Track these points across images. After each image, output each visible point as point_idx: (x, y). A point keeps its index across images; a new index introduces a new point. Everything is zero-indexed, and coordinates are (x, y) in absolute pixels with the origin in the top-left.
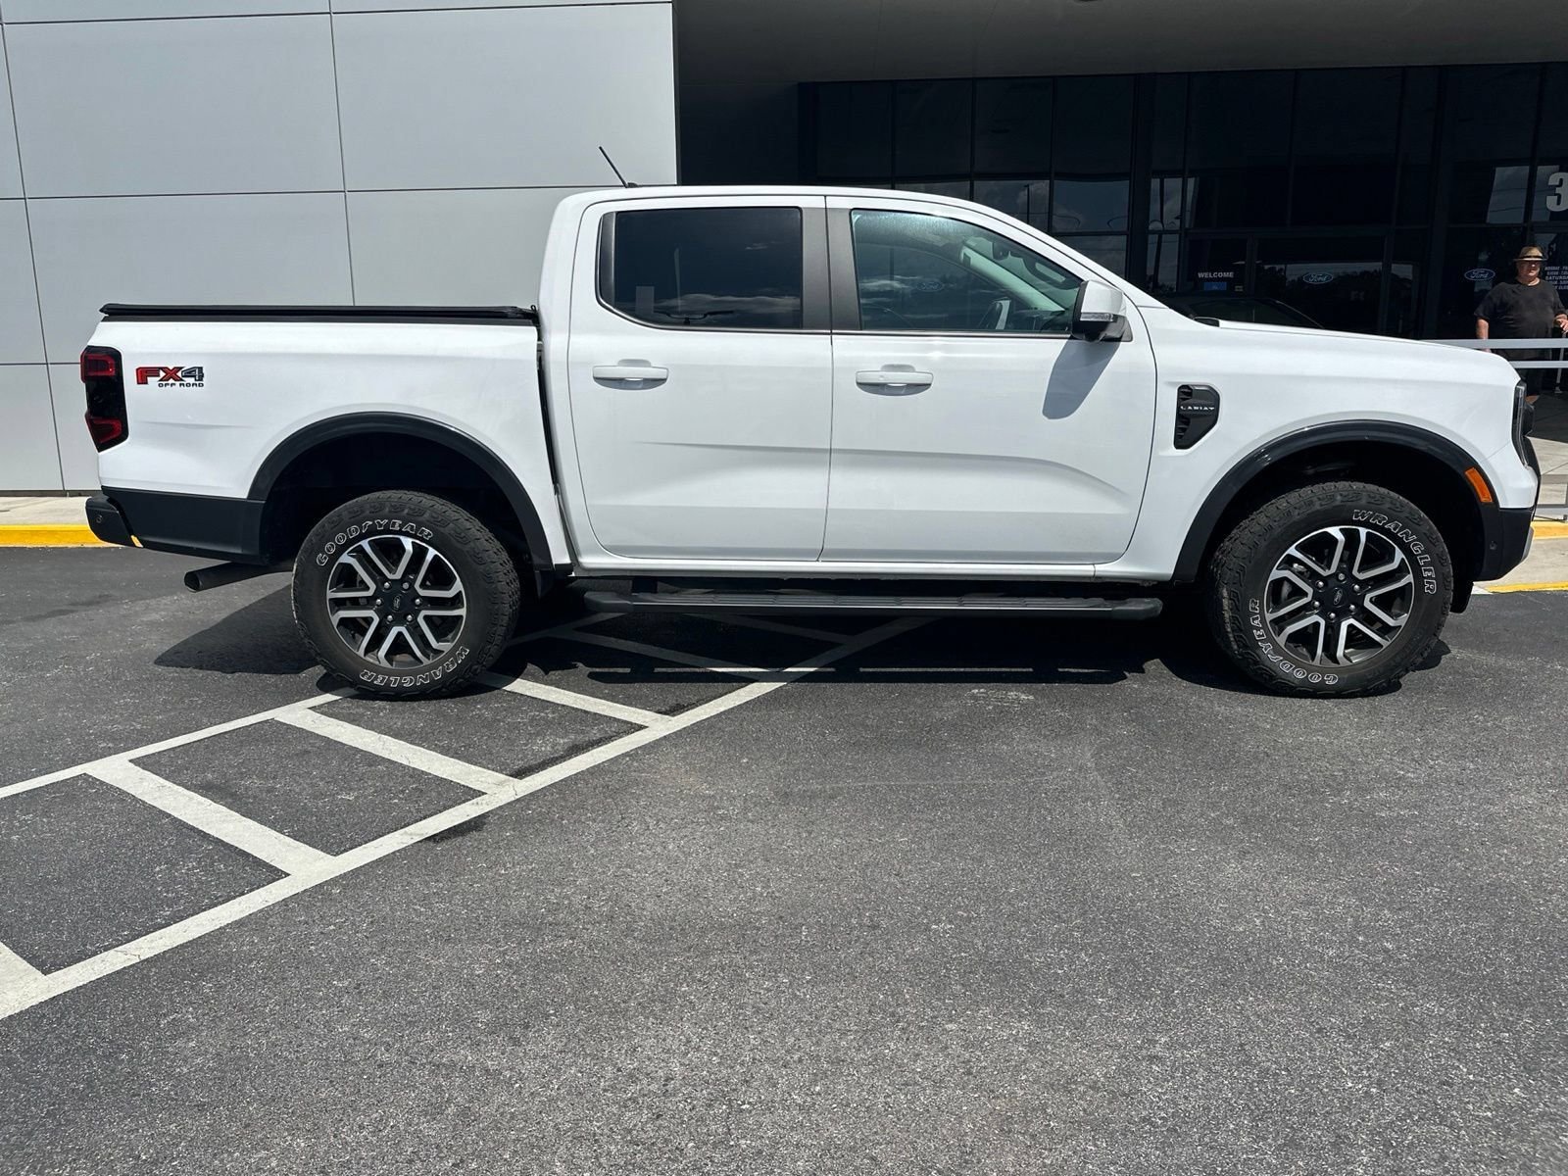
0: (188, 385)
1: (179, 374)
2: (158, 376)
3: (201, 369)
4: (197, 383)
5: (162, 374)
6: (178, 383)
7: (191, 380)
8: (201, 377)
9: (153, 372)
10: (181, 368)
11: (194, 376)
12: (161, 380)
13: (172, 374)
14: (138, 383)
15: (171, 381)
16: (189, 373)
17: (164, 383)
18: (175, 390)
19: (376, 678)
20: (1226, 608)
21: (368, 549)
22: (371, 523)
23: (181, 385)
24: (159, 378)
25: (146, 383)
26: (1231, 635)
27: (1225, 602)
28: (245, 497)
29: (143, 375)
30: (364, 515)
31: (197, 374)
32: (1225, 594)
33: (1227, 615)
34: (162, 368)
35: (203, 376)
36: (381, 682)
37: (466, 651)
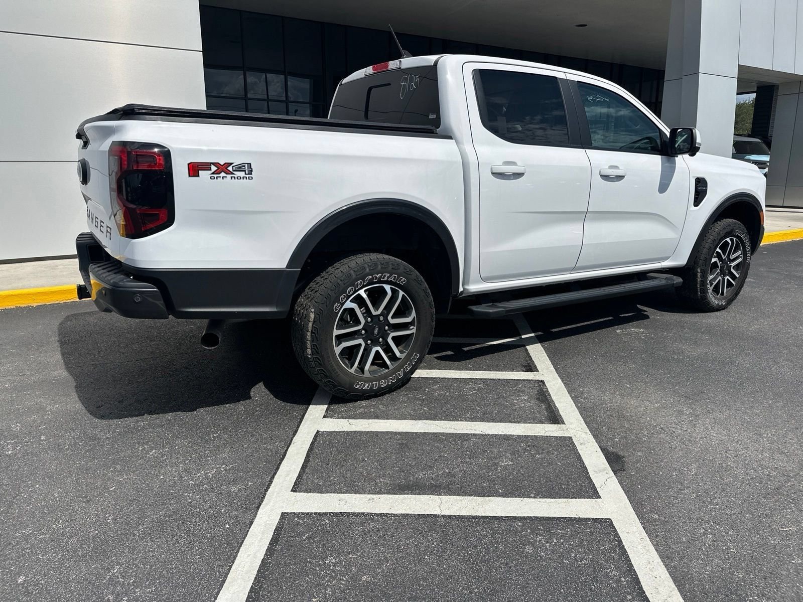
0: (239, 178)
1: (230, 168)
2: (210, 170)
3: (249, 165)
4: (247, 176)
5: (214, 168)
6: (229, 176)
7: (242, 174)
8: (251, 172)
9: (206, 166)
10: (232, 164)
11: (245, 171)
12: (213, 173)
13: (223, 169)
14: (189, 176)
15: (223, 174)
16: (240, 168)
17: (215, 176)
18: (226, 182)
19: (364, 385)
20: (699, 277)
21: (364, 296)
22: (371, 277)
23: (232, 178)
24: (211, 172)
25: (198, 176)
26: (699, 289)
27: (699, 275)
28: (285, 267)
29: (194, 169)
30: (366, 272)
31: (247, 169)
32: (699, 271)
33: (699, 280)
34: (214, 164)
35: (252, 171)
36: (368, 387)
37: (417, 356)
